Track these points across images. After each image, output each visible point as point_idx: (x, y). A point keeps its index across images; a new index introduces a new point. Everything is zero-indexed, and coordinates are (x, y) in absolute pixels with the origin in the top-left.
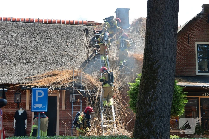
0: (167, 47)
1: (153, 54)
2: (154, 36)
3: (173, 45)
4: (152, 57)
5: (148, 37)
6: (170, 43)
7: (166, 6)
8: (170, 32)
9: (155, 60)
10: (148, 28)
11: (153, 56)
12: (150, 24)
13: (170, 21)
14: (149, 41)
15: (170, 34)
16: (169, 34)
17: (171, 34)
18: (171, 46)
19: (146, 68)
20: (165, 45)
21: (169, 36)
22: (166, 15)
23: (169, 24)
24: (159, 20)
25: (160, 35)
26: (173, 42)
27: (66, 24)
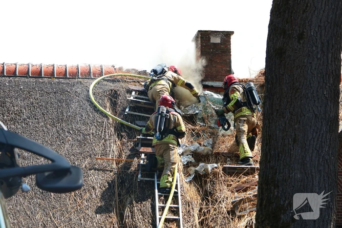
0: (313, 171)
1: (278, 187)
2: (280, 144)
3: (327, 166)
4: (276, 193)
5: (267, 145)
6: (319, 161)
7: (309, 71)
8: (318, 134)
9: (285, 201)
10: (267, 122)
11: (278, 192)
12: (272, 114)
13: (319, 108)
14: (269, 154)
15: (318, 139)
16: (316, 139)
17: (322, 138)
18: (322, 168)
19: (262, 222)
20: (308, 166)
21: (317, 144)
22: (309, 95)
23: (316, 115)
24: (293, 106)
25: (295, 141)
26: (327, 157)
27: (55, 76)
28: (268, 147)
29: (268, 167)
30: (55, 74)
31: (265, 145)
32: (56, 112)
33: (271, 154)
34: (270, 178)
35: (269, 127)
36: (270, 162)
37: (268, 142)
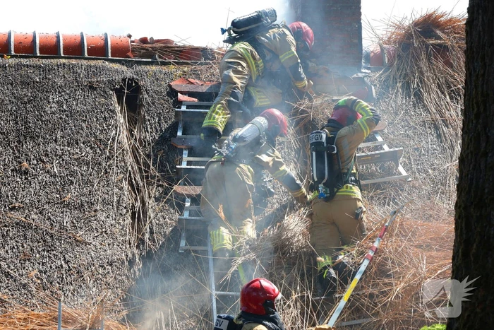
27: (13, 53)
28: (481, 121)
29: (482, 166)
30: (13, 49)
31: (473, 117)
32: (13, 120)
33: (488, 137)
34: (486, 191)
35: (483, 75)
36: (486, 154)
37: (482, 109)
